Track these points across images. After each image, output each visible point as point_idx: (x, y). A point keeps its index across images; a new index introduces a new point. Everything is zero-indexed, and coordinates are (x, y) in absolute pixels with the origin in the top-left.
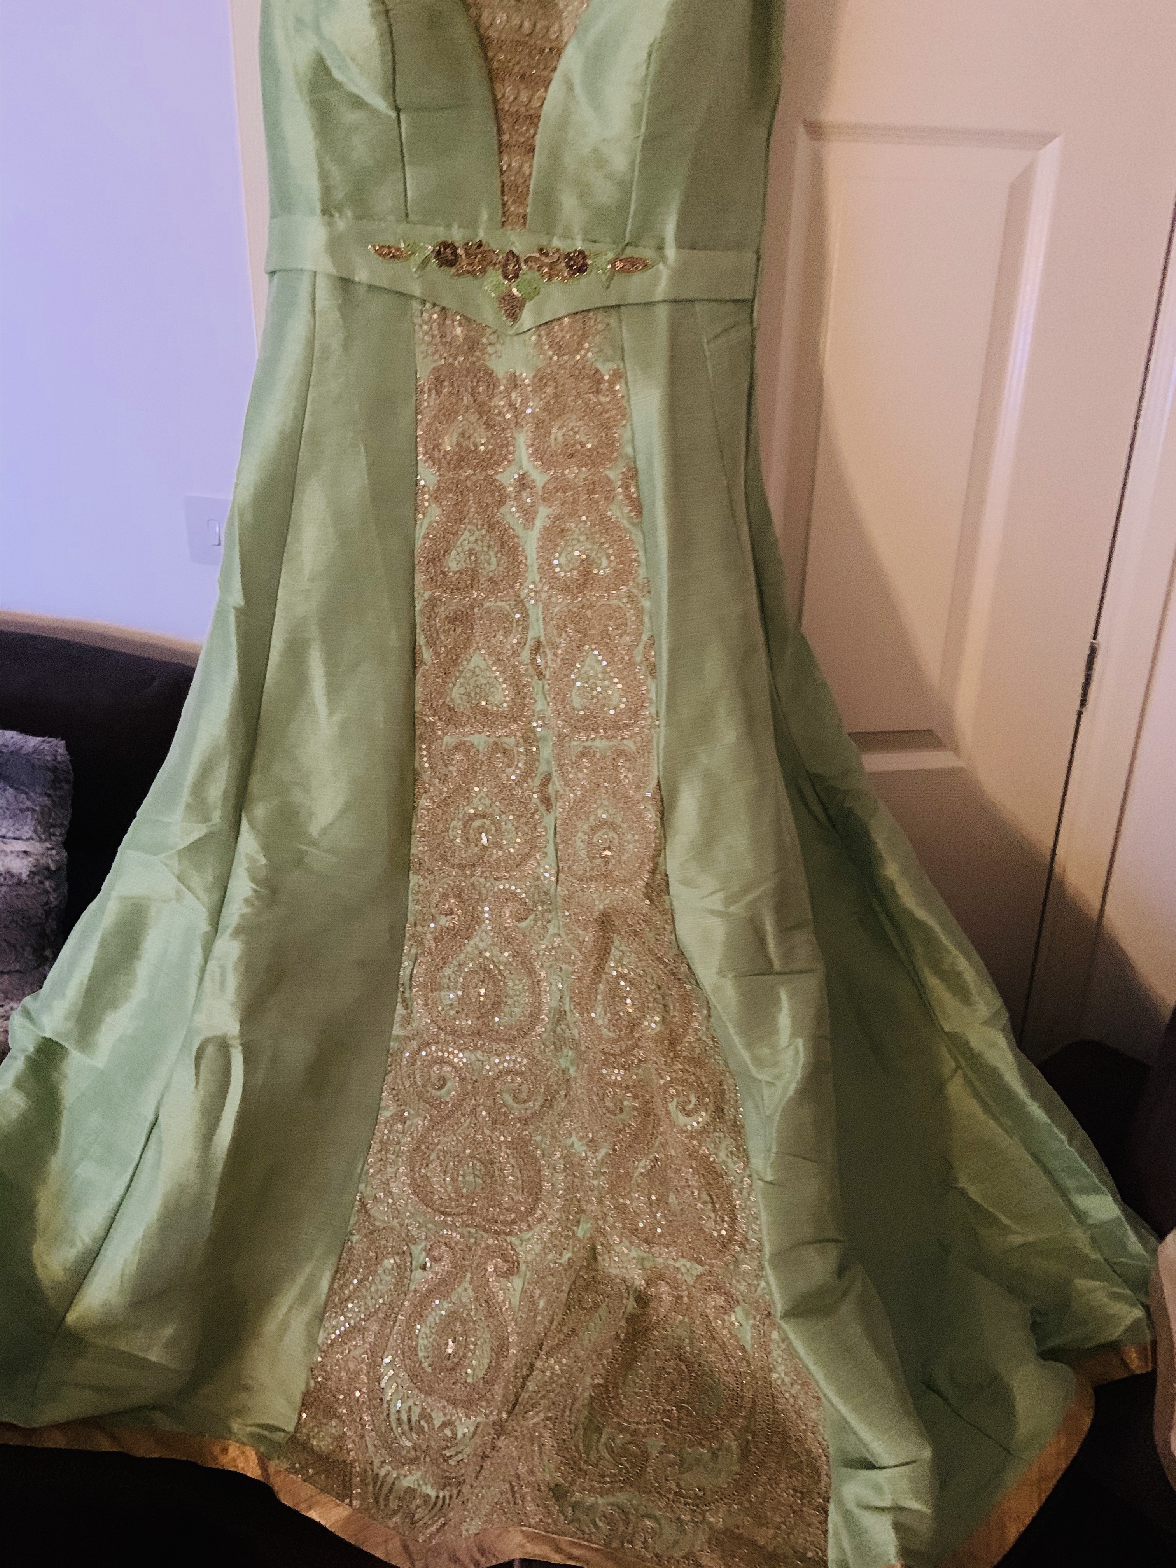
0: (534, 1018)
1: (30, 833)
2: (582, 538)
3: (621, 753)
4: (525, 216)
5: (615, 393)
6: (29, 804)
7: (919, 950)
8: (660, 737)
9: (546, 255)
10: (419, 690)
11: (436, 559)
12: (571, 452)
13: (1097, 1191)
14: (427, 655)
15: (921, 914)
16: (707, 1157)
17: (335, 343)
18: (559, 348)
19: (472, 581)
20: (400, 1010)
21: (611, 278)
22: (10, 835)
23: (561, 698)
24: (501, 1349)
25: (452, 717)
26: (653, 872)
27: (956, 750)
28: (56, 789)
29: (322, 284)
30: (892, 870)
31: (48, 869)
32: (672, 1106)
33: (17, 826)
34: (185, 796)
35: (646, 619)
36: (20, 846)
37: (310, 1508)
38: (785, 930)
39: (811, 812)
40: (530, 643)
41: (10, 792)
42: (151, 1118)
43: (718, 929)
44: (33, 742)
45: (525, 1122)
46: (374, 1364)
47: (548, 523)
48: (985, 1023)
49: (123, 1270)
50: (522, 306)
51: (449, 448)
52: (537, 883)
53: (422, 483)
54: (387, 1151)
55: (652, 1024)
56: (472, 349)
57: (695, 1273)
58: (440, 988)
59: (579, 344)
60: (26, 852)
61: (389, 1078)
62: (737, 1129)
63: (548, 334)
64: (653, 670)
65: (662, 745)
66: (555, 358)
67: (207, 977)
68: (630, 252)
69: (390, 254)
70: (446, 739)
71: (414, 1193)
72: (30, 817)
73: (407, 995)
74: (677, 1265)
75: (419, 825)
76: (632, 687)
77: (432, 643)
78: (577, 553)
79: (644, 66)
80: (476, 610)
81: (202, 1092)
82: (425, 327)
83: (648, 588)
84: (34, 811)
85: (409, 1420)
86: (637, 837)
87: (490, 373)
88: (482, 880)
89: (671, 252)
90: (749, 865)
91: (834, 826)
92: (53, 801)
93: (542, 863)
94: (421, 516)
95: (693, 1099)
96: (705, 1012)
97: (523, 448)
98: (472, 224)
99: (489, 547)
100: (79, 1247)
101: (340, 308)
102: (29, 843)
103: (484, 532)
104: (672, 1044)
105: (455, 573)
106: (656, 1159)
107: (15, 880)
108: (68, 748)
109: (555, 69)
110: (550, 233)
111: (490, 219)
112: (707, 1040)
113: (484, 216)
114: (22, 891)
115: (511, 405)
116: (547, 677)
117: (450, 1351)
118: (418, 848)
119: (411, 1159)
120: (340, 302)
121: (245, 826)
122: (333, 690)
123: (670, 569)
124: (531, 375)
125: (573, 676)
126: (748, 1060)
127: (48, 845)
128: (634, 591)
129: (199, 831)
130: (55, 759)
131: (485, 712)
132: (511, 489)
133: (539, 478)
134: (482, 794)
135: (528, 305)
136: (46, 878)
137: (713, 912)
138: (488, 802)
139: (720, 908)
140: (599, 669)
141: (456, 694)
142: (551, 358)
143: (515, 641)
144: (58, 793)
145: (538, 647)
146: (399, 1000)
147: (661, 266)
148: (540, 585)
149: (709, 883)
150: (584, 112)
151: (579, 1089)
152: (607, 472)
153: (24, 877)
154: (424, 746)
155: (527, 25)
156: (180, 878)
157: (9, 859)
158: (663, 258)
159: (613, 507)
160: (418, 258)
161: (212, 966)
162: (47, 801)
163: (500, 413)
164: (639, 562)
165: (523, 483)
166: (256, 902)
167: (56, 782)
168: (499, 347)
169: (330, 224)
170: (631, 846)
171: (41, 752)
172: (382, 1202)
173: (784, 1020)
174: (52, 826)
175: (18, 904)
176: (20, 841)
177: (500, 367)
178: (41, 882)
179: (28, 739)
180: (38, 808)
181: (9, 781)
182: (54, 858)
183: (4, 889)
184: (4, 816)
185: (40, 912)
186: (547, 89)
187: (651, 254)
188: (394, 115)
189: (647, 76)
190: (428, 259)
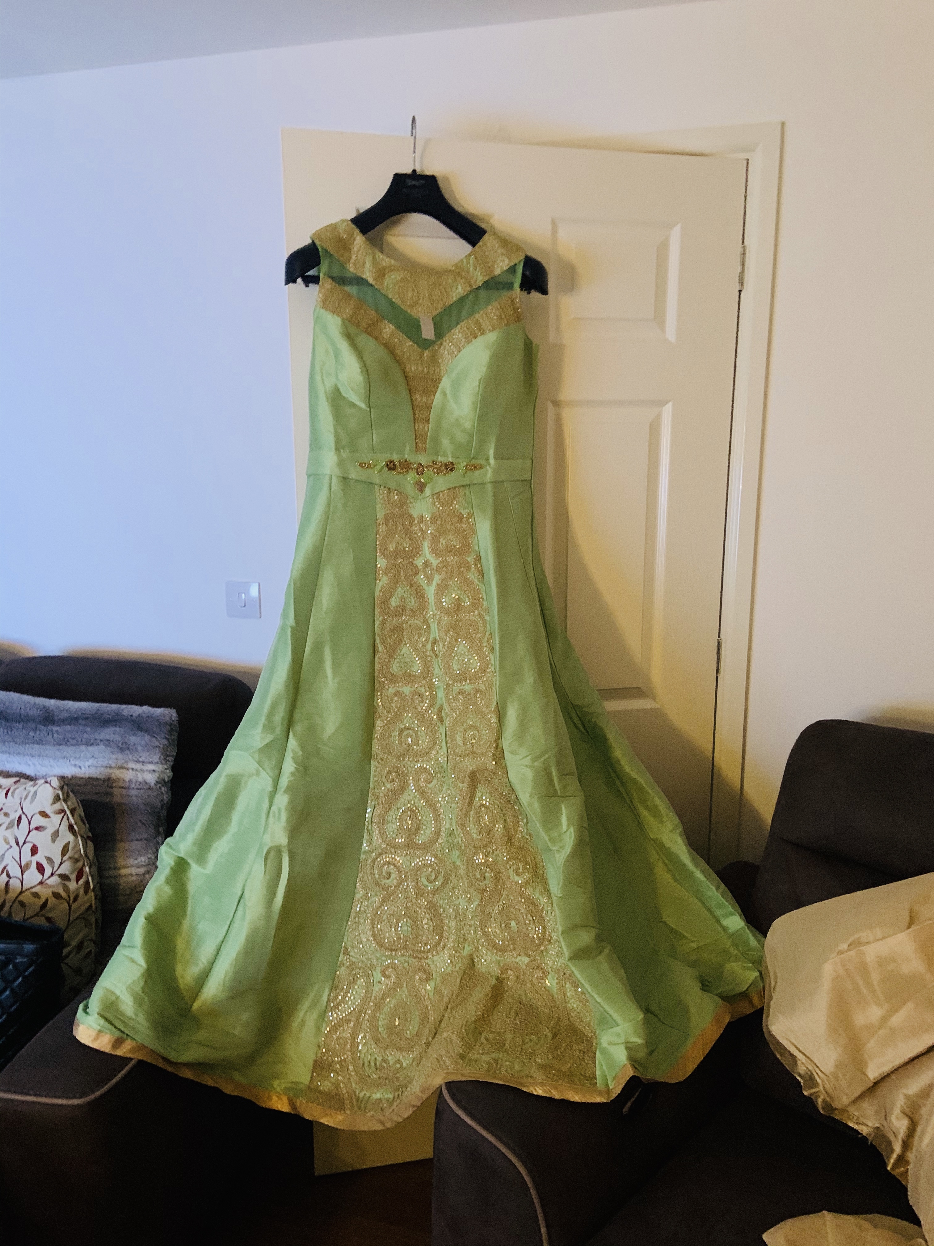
0: (437, 834)
1: (157, 760)
2: (456, 589)
3: (477, 691)
4: (425, 448)
5: (469, 523)
6: (157, 744)
7: (635, 795)
8: (497, 680)
9: (436, 464)
10: (377, 666)
11: (385, 601)
12: (450, 550)
13: (732, 914)
14: (380, 648)
15: (634, 775)
16: (530, 896)
17: (340, 506)
18: (442, 504)
19: (403, 611)
20: (366, 836)
21: (464, 474)
22: (146, 760)
23: (448, 666)
24: (424, 1019)
25: (393, 679)
26: (496, 748)
28: (171, 735)
29: (334, 480)
30: (618, 753)
31: (164, 780)
32: (511, 871)
33: (150, 755)
34: (263, 720)
35: (488, 625)
36: (151, 767)
38: (563, 775)
39: (576, 727)
40: (431, 640)
41: (147, 738)
42: (240, 893)
43: (529, 774)
44: (159, 711)
46: (354, 1037)
47: (439, 582)
48: (670, 831)
49: (224, 980)
50: (425, 486)
51: (392, 550)
52: (437, 762)
53: (379, 566)
54: (359, 917)
55: (499, 827)
56: (402, 506)
57: (526, 962)
58: (388, 822)
59: (452, 502)
60: (154, 771)
61: (360, 875)
62: (544, 882)
63: (437, 498)
64: (492, 649)
65: (498, 684)
66: (441, 508)
68: (473, 462)
69: (365, 466)
70: (390, 690)
71: (375, 940)
72: (158, 751)
73: (370, 828)
74: (517, 960)
75: (377, 735)
76: (482, 658)
77: (383, 642)
78: (453, 596)
79: (477, 388)
80: (404, 625)
81: (268, 877)
82: (381, 497)
83: (488, 611)
84: (159, 747)
85: (375, 1065)
86: (487, 732)
87: (411, 516)
88: (409, 763)
89: (492, 461)
90: (543, 741)
91: (588, 732)
92: (169, 742)
93: (439, 751)
94: (378, 581)
95: (521, 867)
96: (525, 821)
97: (427, 548)
98: (402, 452)
99: (411, 594)
100: (201, 966)
101: (343, 490)
102: (155, 765)
103: (408, 588)
104: (510, 839)
105: (394, 608)
106: (504, 904)
107: (148, 786)
108: (178, 713)
109: (437, 388)
110: (437, 454)
111: (410, 450)
112: (527, 837)
113: (408, 448)
114: (150, 792)
115: (421, 530)
116: (440, 655)
117: (397, 1023)
118: (376, 747)
119: (372, 920)
120: (343, 487)
121: (291, 735)
122: (335, 666)
123: (498, 601)
124: (430, 516)
125: (453, 655)
126: (547, 840)
127: (165, 766)
128: (482, 612)
129: (269, 738)
130: (171, 719)
131: (410, 675)
132: (421, 567)
133: (434, 562)
134: (408, 717)
135: (428, 486)
136: (163, 786)
137: (526, 766)
138: (411, 721)
139: (529, 763)
140: (466, 650)
141: (395, 668)
142: (439, 508)
143: (424, 639)
144: (173, 737)
145: (435, 642)
146: (366, 831)
147: (488, 467)
148: (436, 612)
149: (523, 752)
150: (451, 404)
151: (462, 871)
152: (467, 558)
153: (153, 784)
154: (379, 694)
155: (425, 370)
156: (259, 763)
157: (145, 774)
158: (489, 464)
159: (470, 574)
160: (378, 468)
161: (274, 808)
162: (165, 742)
163: (415, 533)
164: (483, 599)
165: (427, 564)
166: (297, 774)
167: (171, 732)
168: (414, 504)
169: (339, 455)
170: (485, 737)
171: (164, 716)
172: (356, 947)
173: (564, 819)
174: (168, 756)
175: (149, 801)
176: (151, 764)
177: (415, 513)
178: (160, 788)
179: (156, 709)
180: (161, 746)
181: (146, 731)
182: (168, 775)
183: (142, 791)
184: (143, 750)
185: (159, 805)
186: (434, 395)
187: (483, 462)
188: (368, 409)
189: (479, 391)
190: (382, 468)
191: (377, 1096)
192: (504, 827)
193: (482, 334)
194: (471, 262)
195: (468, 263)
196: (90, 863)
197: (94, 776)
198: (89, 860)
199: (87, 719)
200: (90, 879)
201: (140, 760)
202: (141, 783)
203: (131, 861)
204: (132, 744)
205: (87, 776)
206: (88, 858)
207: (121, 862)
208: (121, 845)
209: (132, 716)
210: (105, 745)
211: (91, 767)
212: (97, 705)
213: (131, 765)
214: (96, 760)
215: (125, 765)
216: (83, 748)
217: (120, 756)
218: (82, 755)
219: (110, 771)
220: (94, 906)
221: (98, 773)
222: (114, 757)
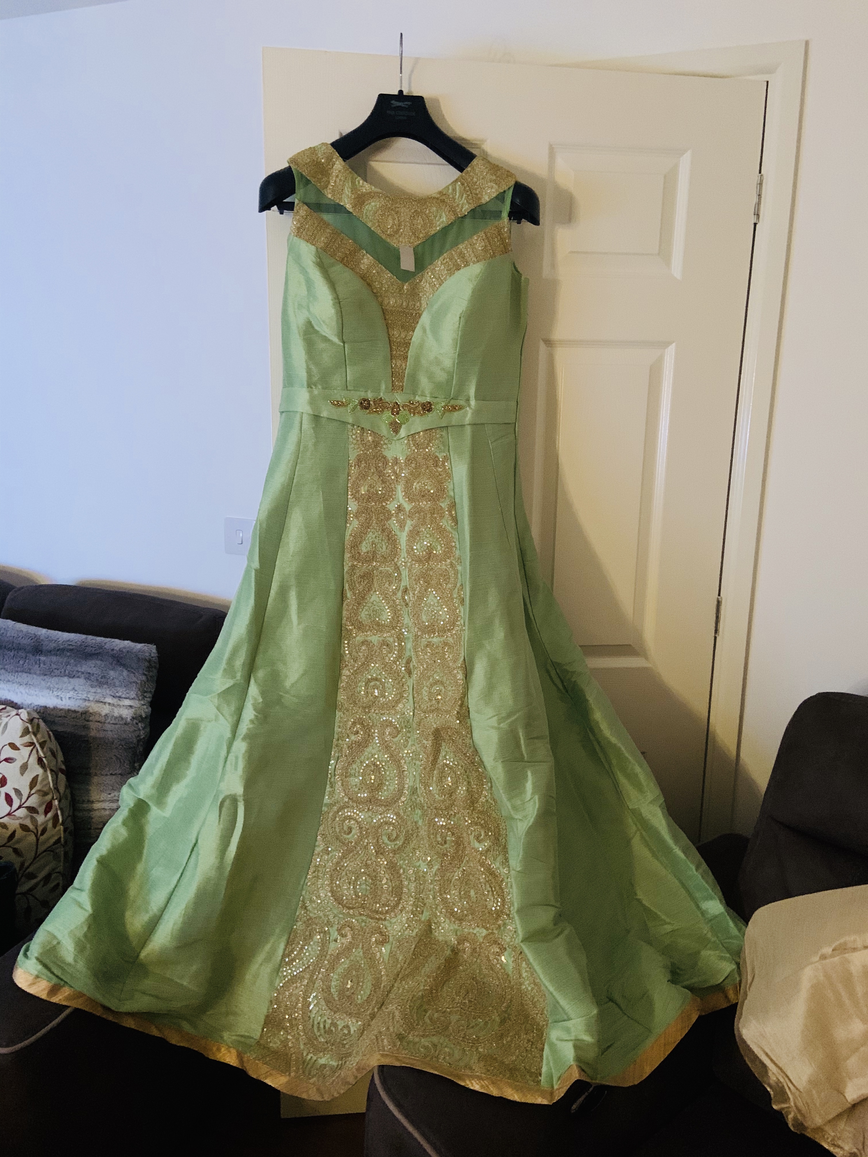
0: (400, 792)
1: (134, 696)
2: (428, 536)
3: (446, 644)
4: (402, 386)
5: (445, 466)
6: (135, 679)
7: (614, 762)
8: (466, 635)
9: (413, 404)
10: (345, 613)
11: (355, 545)
12: (424, 495)
13: (712, 898)
14: (349, 594)
15: (614, 740)
16: (490, 865)
17: (310, 444)
18: (417, 446)
19: (373, 557)
20: (328, 789)
21: (443, 415)
22: (123, 696)
23: (417, 615)
24: (376, 985)
25: (360, 627)
26: (461, 706)
27: (647, 658)
28: (149, 671)
29: (305, 418)
30: (598, 716)
31: (141, 716)
32: (472, 837)
33: (127, 691)
34: (223, 665)
35: (459, 575)
36: (127, 702)
37: (266, 1078)
38: (530, 738)
39: (555, 685)
40: (401, 588)
41: (125, 673)
42: (194, 841)
43: (494, 736)
44: (139, 646)
45: (394, 852)
46: (306, 997)
47: (411, 528)
48: (651, 802)
49: (173, 929)
50: (401, 427)
51: (363, 493)
52: (403, 716)
53: (350, 509)
54: (318, 871)
55: (462, 790)
56: (376, 447)
57: (483, 935)
58: (351, 775)
59: (428, 444)
60: (131, 706)
61: (321, 828)
63: (412, 440)
64: (462, 601)
65: (466, 639)
66: (416, 451)
67: (228, 762)
68: (452, 402)
69: (339, 404)
70: (358, 638)
71: (332, 896)
72: (135, 687)
73: (332, 780)
74: (475, 932)
75: (342, 684)
76: (452, 611)
77: (352, 589)
78: (425, 543)
79: (458, 323)
80: (375, 571)
81: (221, 826)
82: (354, 437)
83: (459, 560)
84: (137, 683)
85: (324, 1026)
86: (453, 688)
87: (384, 457)
88: (374, 715)
89: (473, 402)
90: (511, 702)
91: (567, 691)
92: (147, 678)
93: (406, 705)
94: (348, 525)
95: (483, 833)
96: (489, 784)
97: (400, 492)
98: (378, 390)
99: (382, 540)
100: (151, 913)
101: (313, 428)
102: (132, 701)
103: (380, 533)
104: (473, 803)
105: (365, 553)
106: (464, 870)
107: (124, 721)
108: (158, 649)
109: (418, 322)
110: (414, 394)
111: (386, 388)
112: (491, 801)
113: (383, 387)
114: (127, 728)
115: (395, 473)
116: (410, 605)
117: (349, 986)
118: (342, 697)
119: (331, 876)
120: (314, 426)
121: (252, 681)
122: (301, 611)
123: (471, 551)
124: (404, 458)
125: (423, 605)
126: (510, 807)
127: (142, 702)
128: (454, 562)
129: (230, 683)
130: (150, 656)
131: (378, 624)
132: (394, 512)
133: (407, 507)
134: (375, 667)
135: (403, 426)
136: (140, 722)
137: (493, 727)
138: (378, 672)
139: (496, 725)
140: (436, 601)
141: (363, 615)
142: (414, 451)
143: (394, 588)
144: (151, 674)
145: (406, 591)
146: (328, 783)
147: (468, 409)
148: (407, 559)
149: (489, 712)
150: (430, 341)
151: (423, 833)
152: (441, 504)
153: (129, 720)
154: (346, 642)
155: (404, 304)
156: (218, 708)
157: (121, 709)
158: (469, 406)
159: (443, 521)
160: (351, 406)
161: (231, 756)
162: (144, 678)
163: (389, 476)
164: (456, 548)
165: (400, 509)
166: (255, 722)
167: (149, 668)
168: (389, 446)
169: (311, 392)
170: (450, 693)
171: (144, 652)
172: (314, 902)
173: (529, 786)
174: (146, 692)
175: (124, 735)
176: (128, 700)
177: (390, 454)
178: (137, 724)
179: (137, 644)
180: (139, 682)
181: (124, 666)
182: (145, 710)
183: (117, 726)
184: (121, 686)
185: (135, 741)
186: (414, 331)
187: (462, 403)
188: (342, 344)
189: (459, 327)
190: (356, 406)
191: (322, 1061)
192: (467, 790)
193: (465, 266)
194: (458, 188)
195: (454, 190)
196: (60, 796)
197: (73, 709)
198: (60, 793)
199: (71, 650)
200: (59, 812)
201: (117, 694)
202: (116, 718)
203: (104, 796)
204: (111, 678)
205: (67, 708)
206: (58, 791)
207: (94, 795)
208: (95, 780)
209: (113, 650)
210: (85, 679)
211: (72, 699)
212: (84, 637)
213: (109, 700)
214: (76, 692)
215: (102, 699)
216: (66, 679)
217: (99, 690)
218: (64, 686)
219: (87, 704)
220: (62, 839)
221: (76, 706)
222: (93, 690)
